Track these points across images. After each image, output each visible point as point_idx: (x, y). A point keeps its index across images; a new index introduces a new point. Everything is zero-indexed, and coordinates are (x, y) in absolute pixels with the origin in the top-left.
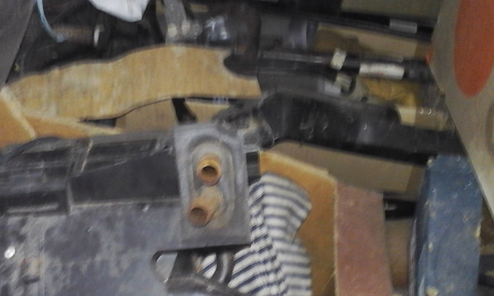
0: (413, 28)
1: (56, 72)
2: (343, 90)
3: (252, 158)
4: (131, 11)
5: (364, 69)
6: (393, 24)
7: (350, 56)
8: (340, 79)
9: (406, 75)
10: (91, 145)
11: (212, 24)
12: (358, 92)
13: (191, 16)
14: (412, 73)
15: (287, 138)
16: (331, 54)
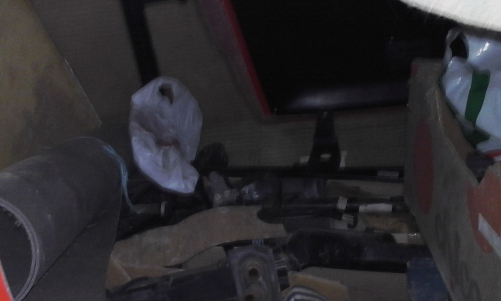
0: (396, 175)
1: (136, 237)
2: (349, 226)
3: (282, 273)
4: (186, 187)
5: (362, 208)
6: (380, 174)
7: (350, 201)
8: (345, 217)
9: (394, 209)
10: (172, 279)
11: (246, 189)
12: (361, 226)
13: (230, 186)
14: (398, 207)
15: (311, 265)
16: (336, 200)
